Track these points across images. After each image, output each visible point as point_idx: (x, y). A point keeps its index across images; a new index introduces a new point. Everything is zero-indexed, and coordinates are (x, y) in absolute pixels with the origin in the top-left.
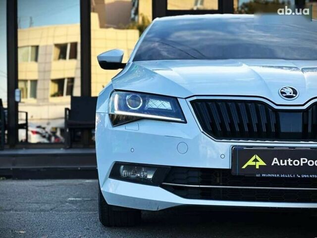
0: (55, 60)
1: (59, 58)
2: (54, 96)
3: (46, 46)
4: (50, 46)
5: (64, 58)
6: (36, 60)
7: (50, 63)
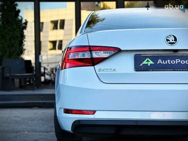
0: (51, 30)
1: (54, 29)
2: (51, 49)
4: (48, 22)
5: (57, 29)
7: (48, 32)
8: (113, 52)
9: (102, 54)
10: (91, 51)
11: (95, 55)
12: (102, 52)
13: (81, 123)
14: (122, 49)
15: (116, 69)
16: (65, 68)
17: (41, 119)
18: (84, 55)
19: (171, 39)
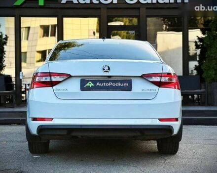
0: (40, 37)
1: (44, 36)
3: (35, 28)
4: (37, 27)
6: (27, 39)
7: (37, 40)
8: (66, 77)
9: (58, 79)
10: (50, 76)
11: (54, 79)
12: (59, 77)
13: (43, 127)
14: (72, 75)
15: (68, 89)
16: (33, 88)
17: (19, 134)
18: (46, 79)
19: (106, 69)
